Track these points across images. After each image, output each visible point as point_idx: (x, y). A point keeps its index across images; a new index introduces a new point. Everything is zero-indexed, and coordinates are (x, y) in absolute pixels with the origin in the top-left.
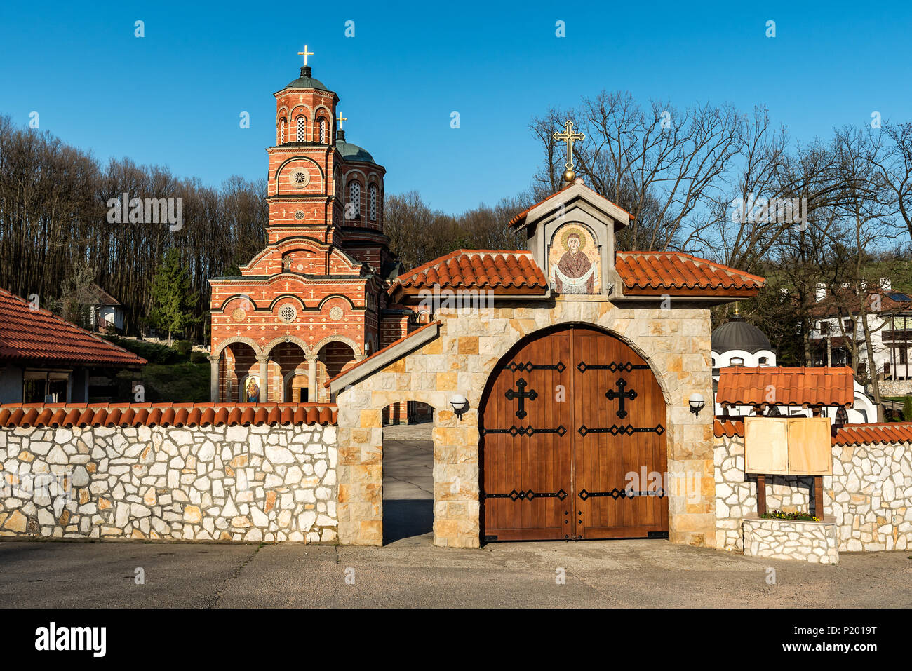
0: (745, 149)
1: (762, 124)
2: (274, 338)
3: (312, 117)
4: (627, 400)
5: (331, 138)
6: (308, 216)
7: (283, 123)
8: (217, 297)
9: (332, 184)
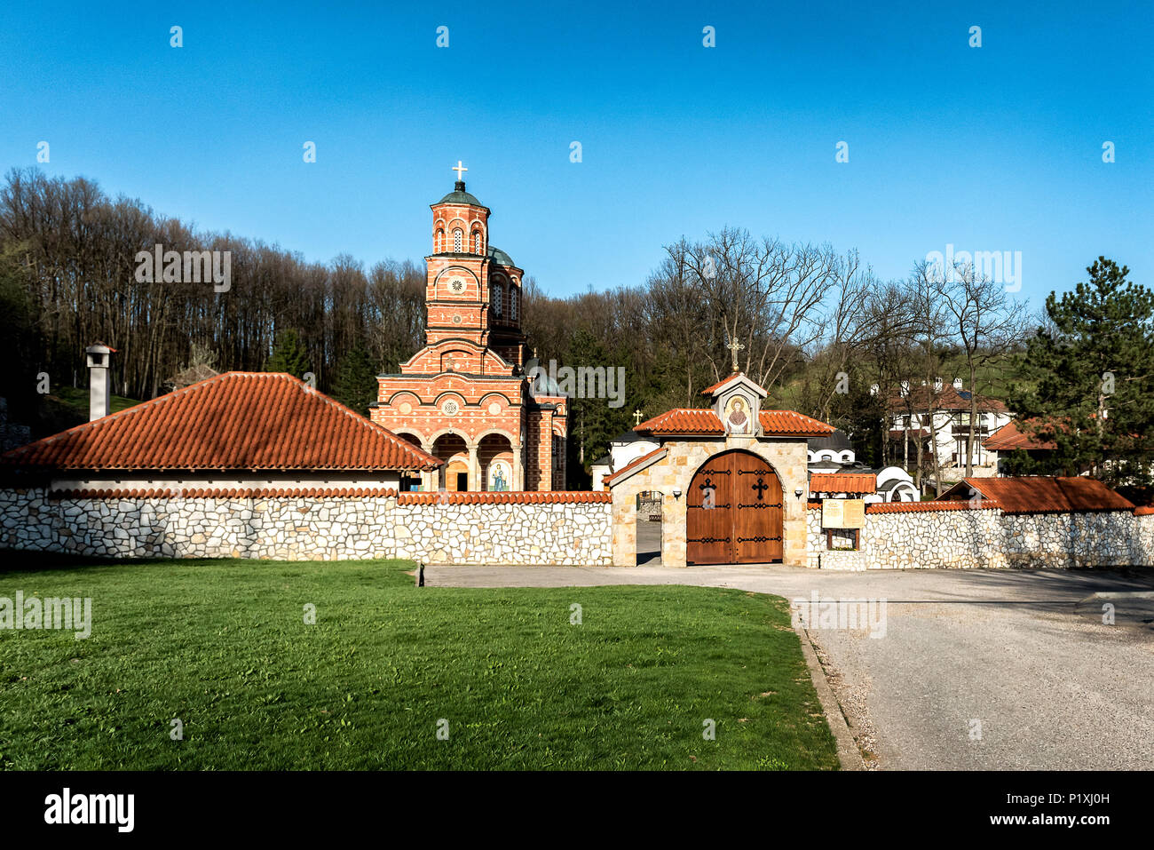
0: (839, 282)
1: (854, 264)
2: (438, 429)
3: (468, 230)
4: (763, 490)
5: (485, 249)
6: (465, 321)
7: (440, 233)
8: (384, 392)
9: (487, 292)
